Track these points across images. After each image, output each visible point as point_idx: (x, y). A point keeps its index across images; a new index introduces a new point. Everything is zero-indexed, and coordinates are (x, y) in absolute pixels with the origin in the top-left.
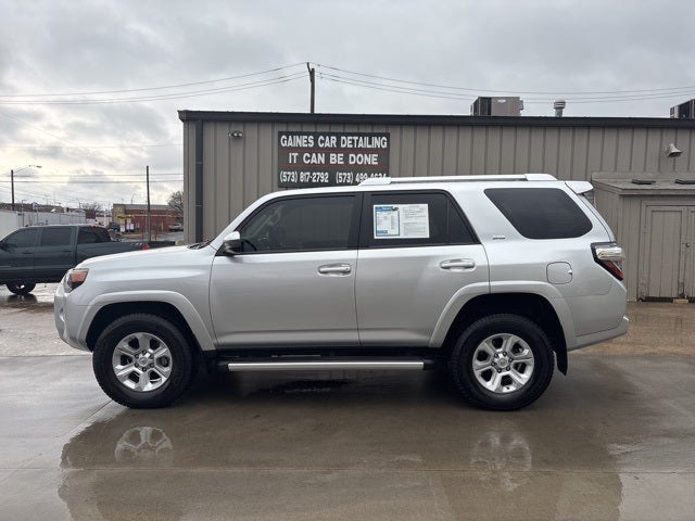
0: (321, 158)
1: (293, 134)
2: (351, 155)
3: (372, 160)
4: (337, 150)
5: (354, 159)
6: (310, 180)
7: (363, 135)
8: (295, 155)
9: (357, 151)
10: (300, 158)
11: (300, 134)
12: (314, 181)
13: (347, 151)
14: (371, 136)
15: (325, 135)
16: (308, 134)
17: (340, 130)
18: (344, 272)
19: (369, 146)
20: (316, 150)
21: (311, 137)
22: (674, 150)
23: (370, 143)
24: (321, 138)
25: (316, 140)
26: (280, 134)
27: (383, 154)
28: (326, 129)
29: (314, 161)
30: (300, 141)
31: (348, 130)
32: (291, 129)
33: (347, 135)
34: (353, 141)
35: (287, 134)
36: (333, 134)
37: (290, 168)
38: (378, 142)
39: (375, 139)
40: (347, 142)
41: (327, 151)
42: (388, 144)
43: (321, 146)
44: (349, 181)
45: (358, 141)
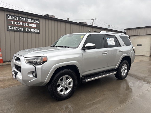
0: (21, 24)
1: (12, 15)
2: (29, 24)
3: (35, 26)
4: (26, 22)
6: (18, 29)
7: (33, 19)
8: (13, 22)
9: (31, 23)
10: (14, 23)
11: (14, 16)
12: (19, 30)
13: (28, 23)
14: (35, 19)
15: (22, 17)
16: (17, 16)
17: (26, 17)
18: (106, 53)
19: (34, 22)
20: (19, 21)
21: (17, 17)
22: (90, 31)
23: (35, 21)
24: (20, 18)
25: (19, 18)
26: (7, 15)
27: (38, 25)
28: (22, 16)
29: (18, 24)
30: (14, 18)
31: (28, 17)
32: (11, 14)
33: (28, 18)
34: (30, 20)
35: (10, 15)
36: (24, 17)
37: (11, 25)
38: (36, 22)
39: (36, 21)
40: (28, 20)
41: (23, 22)
42: (39, 23)
43: (21, 20)
44: (29, 31)
45: (31, 20)
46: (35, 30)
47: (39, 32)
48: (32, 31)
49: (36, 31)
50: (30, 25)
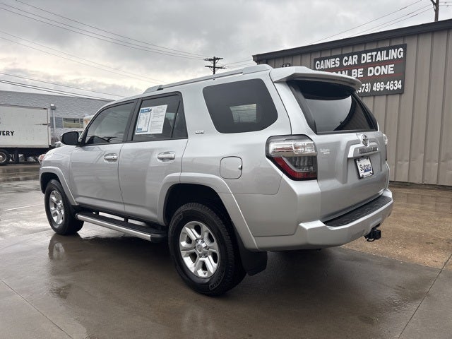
1: (324, 59)
3: (389, 70)
4: (358, 66)
5: (372, 71)
7: (381, 50)
9: (374, 64)
11: (329, 58)
13: (366, 66)
14: (388, 49)
15: (348, 55)
16: (335, 57)
17: (361, 49)
19: (386, 59)
20: (341, 68)
21: (338, 59)
23: (387, 56)
24: (345, 58)
25: (341, 61)
26: (316, 60)
27: (400, 64)
28: (349, 51)
30: (329, 63)
32: (323, 55)
33: (366, 52)
34: (372, 56)
35: (320, 60)
36: (355, 53)
38: (394, 54)
39: (391, 52)
40: (366, 58)
41: (350, 68)
42: (405, 54)
43: (345, 64)
44: (366, 91)
45: (376, 56)
46: (385, 84)
47: (400, 87)
48: (374, 89)
49: (390, 86)
50: (371, 71)
